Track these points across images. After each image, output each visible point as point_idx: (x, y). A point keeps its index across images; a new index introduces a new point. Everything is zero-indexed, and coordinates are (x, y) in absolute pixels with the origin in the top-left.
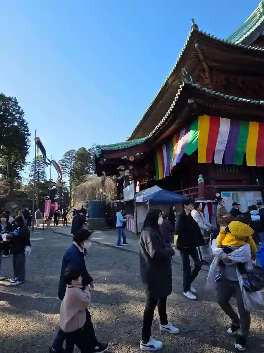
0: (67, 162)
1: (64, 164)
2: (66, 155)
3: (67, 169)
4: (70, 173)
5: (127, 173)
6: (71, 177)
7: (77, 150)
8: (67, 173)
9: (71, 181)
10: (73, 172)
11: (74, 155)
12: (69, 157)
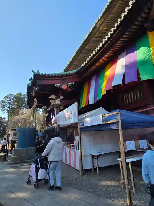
0: (7, 102)
1: (4, 104)
2: (6, 98)
3: (6, 107)
4: (9, 111)
5: (58, 101)
6: (9, 113)
7: (15, 94)
8: (5, 111)
9: (9, 116)
10: (10, 110)
11: (12, 97)
12: (8, 99)
